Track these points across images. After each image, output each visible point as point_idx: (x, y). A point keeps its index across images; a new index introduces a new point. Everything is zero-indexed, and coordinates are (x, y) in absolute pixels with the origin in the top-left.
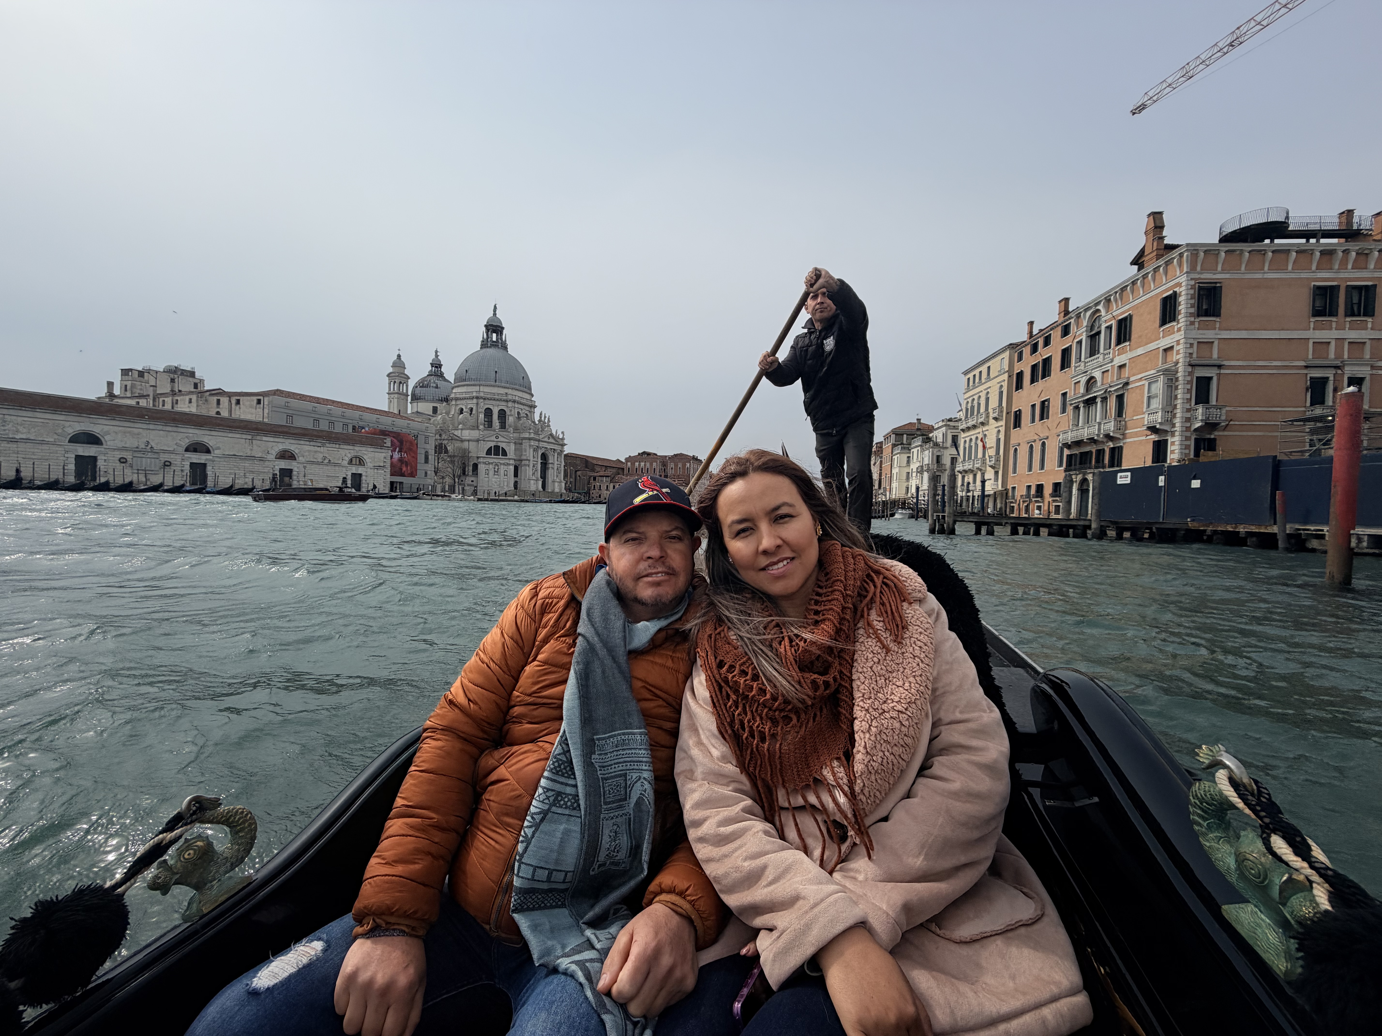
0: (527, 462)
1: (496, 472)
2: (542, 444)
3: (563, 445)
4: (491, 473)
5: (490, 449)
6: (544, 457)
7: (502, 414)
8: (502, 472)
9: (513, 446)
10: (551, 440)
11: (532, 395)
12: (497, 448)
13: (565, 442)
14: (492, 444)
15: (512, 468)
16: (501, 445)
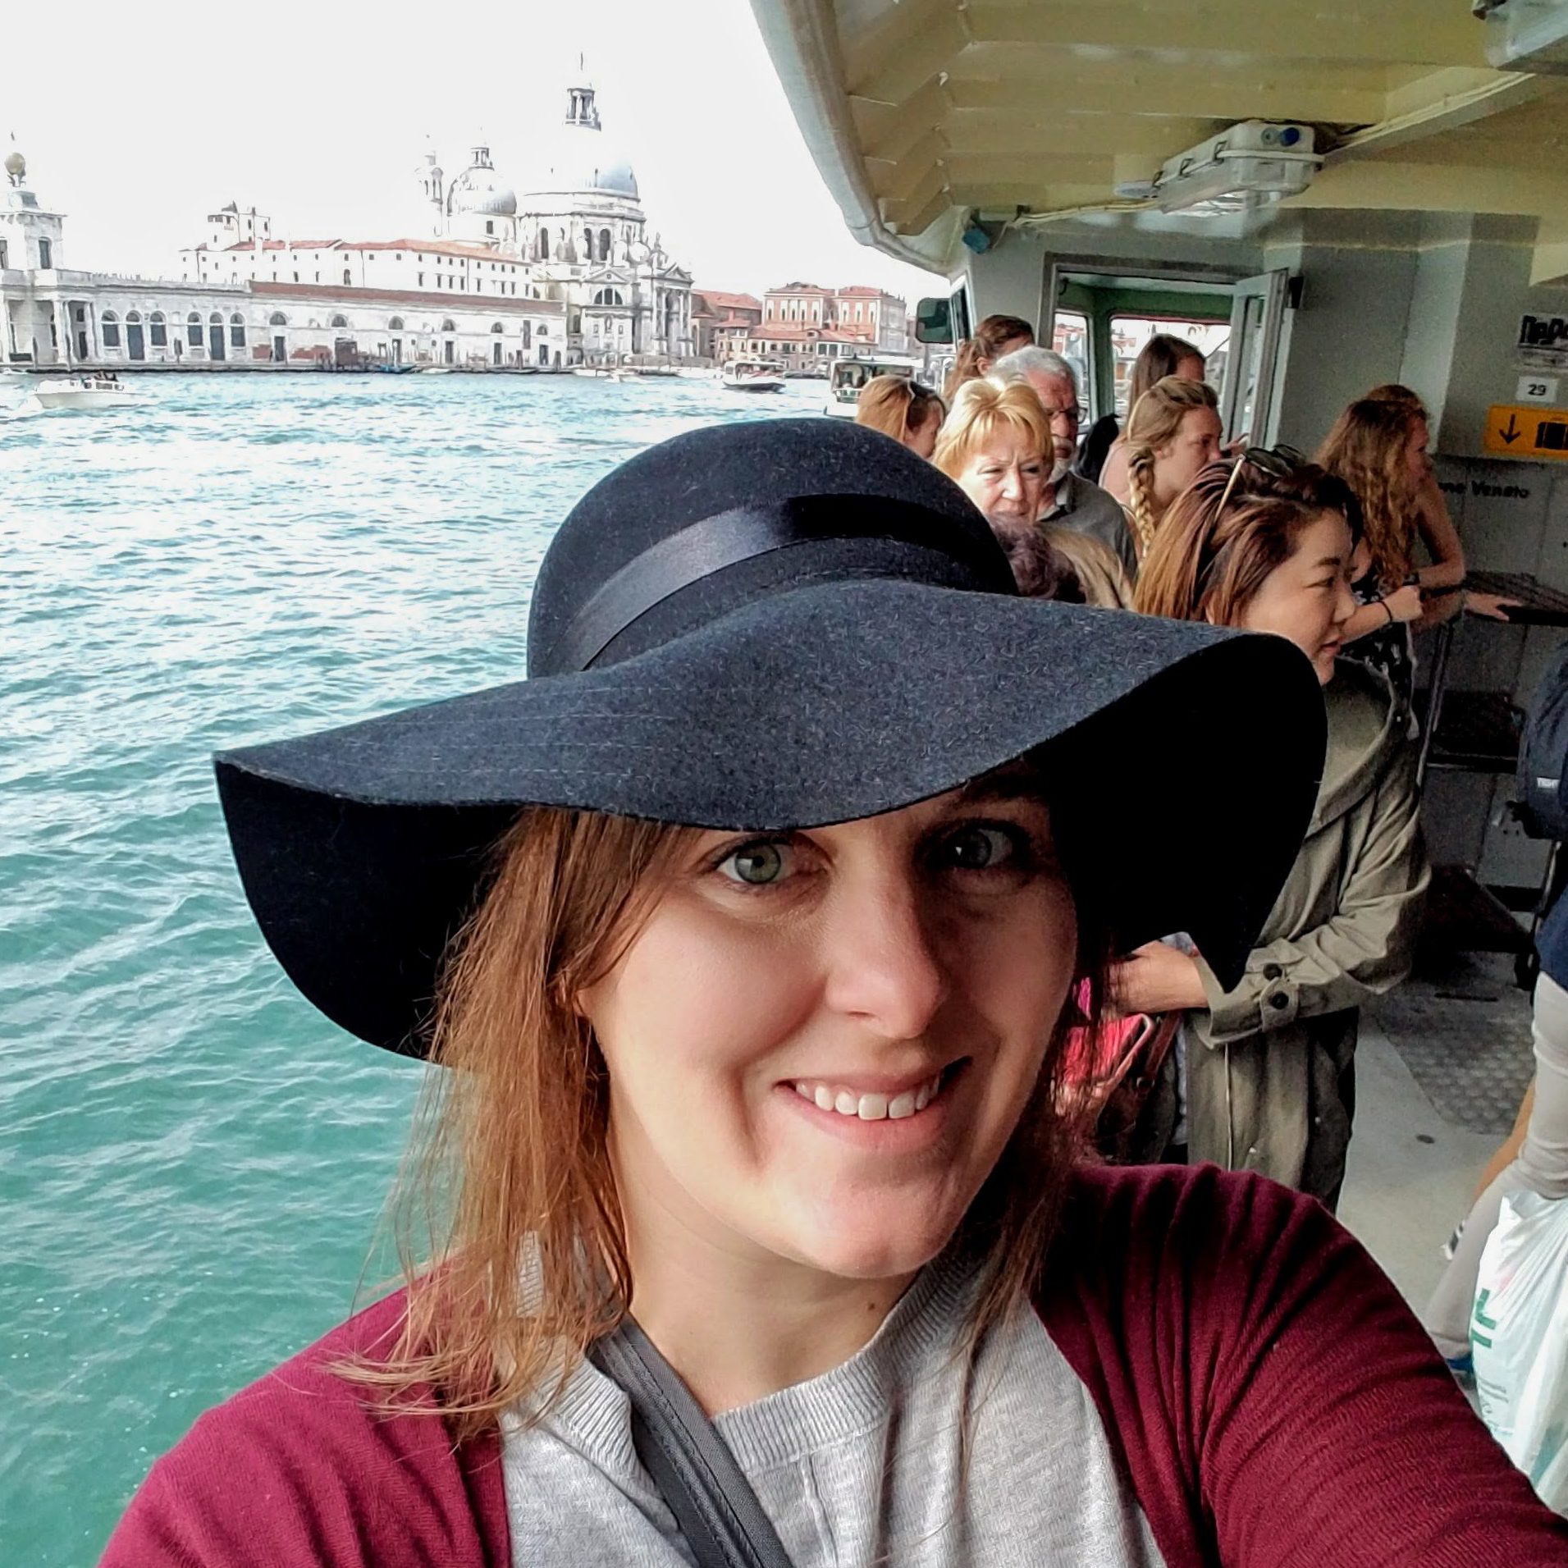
0: (647, 313)
1: (607, 330)
2: (667, 285)
3: (690, 283)
4: (602, 329)
5: (600, 295)
6: (669, 305)
7: (606, 235)
8: (615, 329)
9: (629, 288)
10: (677, 277)
11: (638, 201)
12: (609, 292)
13: (693, 277)
14: (603, 288)
15: (630, 322)
16: (614, 288)
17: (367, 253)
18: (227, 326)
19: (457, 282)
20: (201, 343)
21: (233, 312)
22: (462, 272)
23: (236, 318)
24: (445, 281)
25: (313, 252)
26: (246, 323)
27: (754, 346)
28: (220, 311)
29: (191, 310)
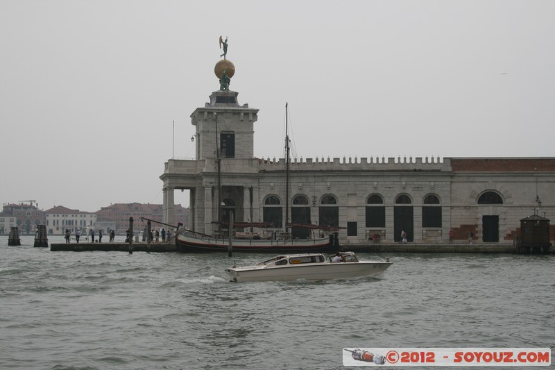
20: (382, 224)
21: (427, 191)
28: (409, 191)
29: (371, 191)
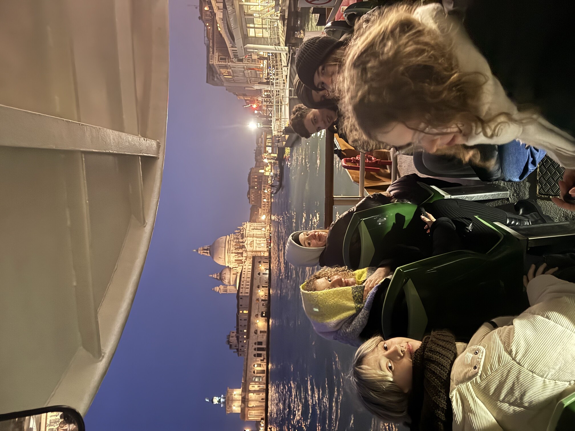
17: (240, 307)
18: (257, 346)
19: (248, 284)
20: (261, 354)
21: (254, 344)
22: (245, 282)
23: (255, 344)
24: (247, 287)
25: (240, 321)
26: (256, 341)
27: (263, 207)
28: (253, 348)
